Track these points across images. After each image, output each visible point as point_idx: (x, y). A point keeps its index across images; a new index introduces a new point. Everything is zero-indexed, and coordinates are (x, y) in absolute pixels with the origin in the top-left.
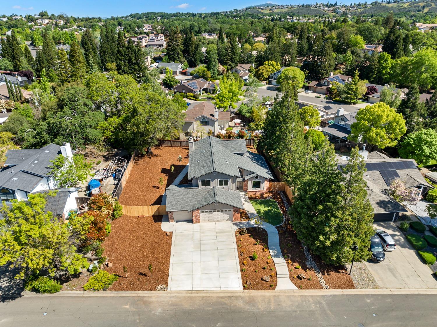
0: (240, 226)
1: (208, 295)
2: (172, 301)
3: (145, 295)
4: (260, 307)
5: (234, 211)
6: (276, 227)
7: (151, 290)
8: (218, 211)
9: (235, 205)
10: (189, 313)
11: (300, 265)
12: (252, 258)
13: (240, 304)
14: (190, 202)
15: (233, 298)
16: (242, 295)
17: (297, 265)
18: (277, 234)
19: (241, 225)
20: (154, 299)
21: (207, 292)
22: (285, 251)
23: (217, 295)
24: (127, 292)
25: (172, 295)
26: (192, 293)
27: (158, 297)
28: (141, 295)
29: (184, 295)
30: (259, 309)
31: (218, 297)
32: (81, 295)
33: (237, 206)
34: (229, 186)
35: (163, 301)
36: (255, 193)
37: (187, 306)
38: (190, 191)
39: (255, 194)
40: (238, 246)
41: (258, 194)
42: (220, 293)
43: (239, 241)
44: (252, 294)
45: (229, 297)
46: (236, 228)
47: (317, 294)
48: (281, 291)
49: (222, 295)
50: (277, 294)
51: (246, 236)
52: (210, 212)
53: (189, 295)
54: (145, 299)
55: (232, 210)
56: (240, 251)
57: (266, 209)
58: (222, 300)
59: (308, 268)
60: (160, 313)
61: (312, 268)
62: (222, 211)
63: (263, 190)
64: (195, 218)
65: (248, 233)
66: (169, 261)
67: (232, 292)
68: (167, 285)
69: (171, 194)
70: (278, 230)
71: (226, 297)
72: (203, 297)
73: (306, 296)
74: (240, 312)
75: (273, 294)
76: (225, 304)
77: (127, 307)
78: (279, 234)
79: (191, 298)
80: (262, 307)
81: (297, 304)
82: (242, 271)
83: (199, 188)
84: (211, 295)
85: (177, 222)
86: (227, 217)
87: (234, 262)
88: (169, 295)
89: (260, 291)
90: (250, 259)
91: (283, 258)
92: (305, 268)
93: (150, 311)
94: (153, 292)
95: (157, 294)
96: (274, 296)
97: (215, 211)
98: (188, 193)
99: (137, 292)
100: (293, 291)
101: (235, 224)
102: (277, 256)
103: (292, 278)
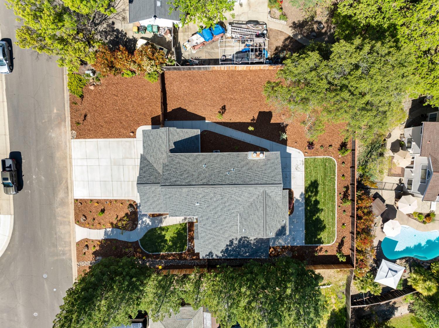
1: (69, 171)
2: (62, 143)
3: (67, 123)
4: (59, 209)
6: (138, 241)
7: (71, 127)
10: (51, 157)
11: (97, 250)
12: (103, 211)
13: (61, 195)
15: (66, 190)
16: (70, 197)
17: (98, 248)
18: (129, 240)
20: (63, 129)
21: (71, 170)
22: (109, 242)
23: (69, 179)
24: (69, 108)
25: (68, 144)
26: (70, 158)
27: (66, 133)
28: (67, 119)
29: (68, 152)
30: (57, 208)
31: (67, 178)
35: (61, 137)
37: (58, 155)
40: (116, 200)
42: (71, 180)
43: (122, 202)
44: (70, 205)
45: (67, 188)
47: (72, 255)
48: (74, 228)
49: (69, 181)
50: (72, 225)
53: (68, 156)
54: (63, 123)
56: (111, 201)
58: (64, 182)
59: (96, 257)
60: (51, 136)
61: (96, 260)
65: (130, 212)
66: (100, 138)
67: (72, 190)
68: (76, 138)
69: (161, 133)
71: (67, 185)
72: (66, 167)
73: (70, 246)
74: (54, 194)
75: (71, 221)
76: (60, 184)
77: (55, 111)
79: (65, 158)
80: (59, 210)
81: (63, 237)
82: (91, 200)
84: (69, 173)
87: (98, 195)
88: (67, 141)
89: (73, 211)
90: (102, 209)
91: (103, 238)
92: (95, 253)
93: (52, 128)
94: (70, 128)
95: (68, 132)
96: (69, 222)
98: (162, 153)
99: (69, 115)
100: (74, 238)
102: (106, 233)
103: (87, 240)
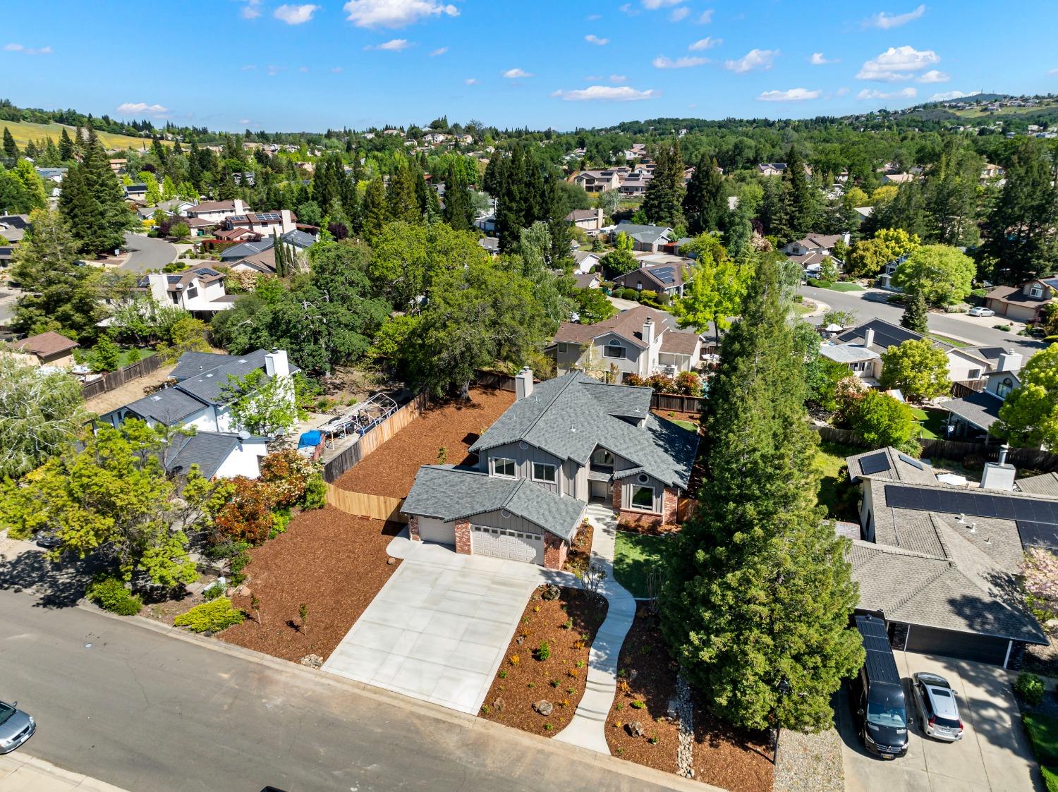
0: (553, 580)
1: (395, 702)
2: (314, 691)
3: (272, 665)
4: (489, 762)
5: (547, 541)
6: (637, 601)
7: (290, 659)
8: (511, 534)
9: (547, 526)
10: (330, 723)
11: (647, 703)
12: (537, 655)
13: (450, 742)
14: (458, 503)
15: (442, 726)
16: (466, 724)
17: (640, 699)
18: (630, 616)
19: (558, 579)
20: (283, 678)
21: (396, 696)
22: (628, 660)
23: (415, 709)
24: (245, 650)
25: (324, 681)
26: (364, 689)
27: (294, 676)
28: (265, 663)
29: (345, 687)
30: (485, 766)
31: (412, 713)
32: (164, 633)
33: (552, 530)
34: (556, 482)
35: (298, 687)
36: (638, 516)
37: (336, 711)
38: (468, 479)
39: (639, 520)
40: (522, 621)
41: (646, 522)
42: (421, 706)
43: (530, 610)
44: (491, 731)
45: (437, 721)
46: (542, 581)
47: (652, 780)
48: (564, 745)
49: (423, 711)
50: (551, 749)
51: (556, 603)
52: (494, 531)
53: (357, 691)
54: (268, 673)
55: (542, 537)
56: (519, 632)
57: (642, 558)
58: (416, 721)
59: (666, 715)
60: (276, 706)
61: (677, 718)
62: (520, 536)
63: (658, 513)
64: (460, 541)
65: (561, 598)
66: (359, 615)
67: (452, 713)
68: (324, 660)
69: (427, 478)
70: (638, 610)
71: (429, 718)
72: (380, 704)
73: (618, 775)
74: (435, 758)
75: (540, 746)
76: (417, 732)
77: (225, 676)
78: (636, 617)
79: (355, 698)
80: (492, 763)
81: (583, 785)
82: (500, 675)
83: (490, 476)
84: (402, 704)
85: (426, 542)
86: (532, 553)
87: (494, 654)
88: (318, 679)
89: (513, 730)
90: (533, 657)
91: (614, 675)
92: (657, 710)
93: (261, 697)
94: (292, 663)
95: (296, 672)
96: (541, 752)
97: (504, 533)
98: (462, 482)
99: (261, 654)
100: (595, 755)
101: (544, 573)
102: (602, 666)
103: (610, 727)
